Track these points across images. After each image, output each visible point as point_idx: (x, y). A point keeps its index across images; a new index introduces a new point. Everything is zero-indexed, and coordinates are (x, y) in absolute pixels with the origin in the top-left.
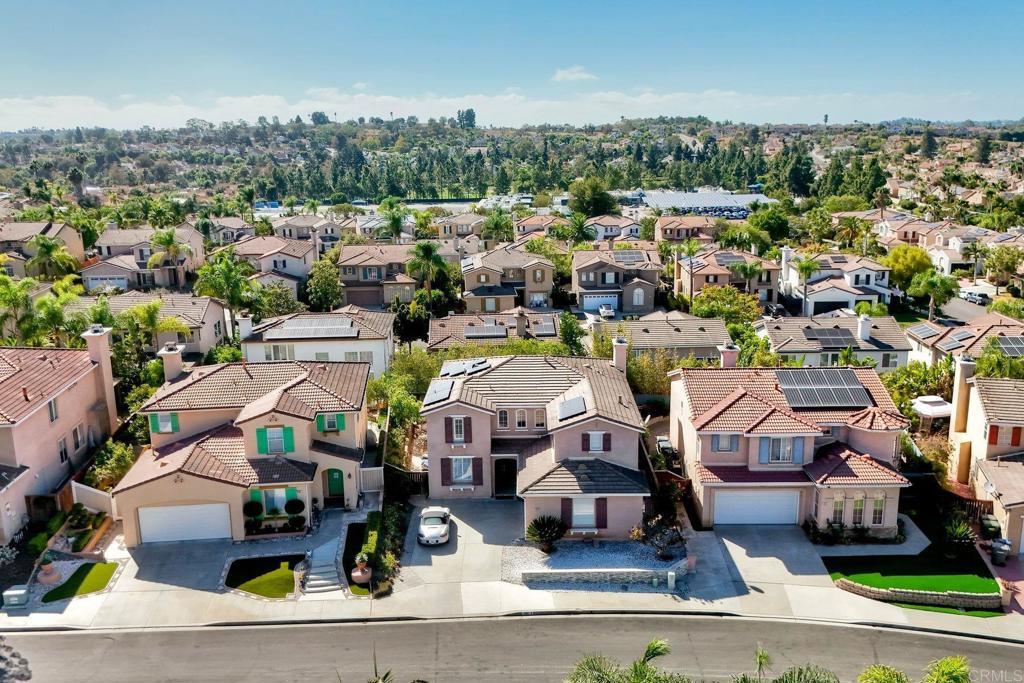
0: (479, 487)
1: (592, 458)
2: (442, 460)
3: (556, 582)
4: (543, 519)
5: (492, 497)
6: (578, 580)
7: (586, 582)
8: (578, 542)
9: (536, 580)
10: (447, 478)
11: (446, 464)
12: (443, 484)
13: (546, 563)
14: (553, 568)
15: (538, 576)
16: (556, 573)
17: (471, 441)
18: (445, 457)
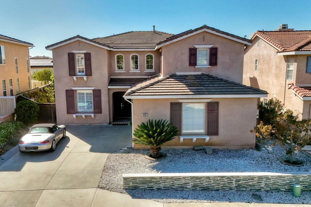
0: (98, 115)
1: (199, 73)
2: (67, 91)
3: (166, 189)
4: (151, 123)
5: (110, 123)
6: (195, 186)
7: (206, 189)
8: (188, 150)
9: (142, 186)
10: (71, 108)
11: (70, 95)
12: (68, 113)
13: (153, 168)
14: (163, 172)
15: (145, 181)
16: (167, 178)
17: (91, 75)
18: (69, 89)
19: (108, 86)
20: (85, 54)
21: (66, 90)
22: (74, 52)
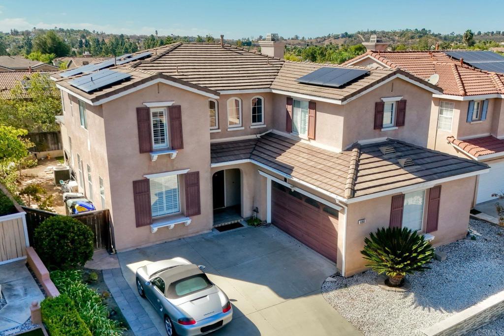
0: (195, 219)
5: (213, 229)
10: (143, 213)
11: (141, 190)
12: (138, 225)
17: (181, 147)
18: (140, 178)
19: (211, 162)
20: (170, 109)
21: (134, 182)
22: (148, 105)
